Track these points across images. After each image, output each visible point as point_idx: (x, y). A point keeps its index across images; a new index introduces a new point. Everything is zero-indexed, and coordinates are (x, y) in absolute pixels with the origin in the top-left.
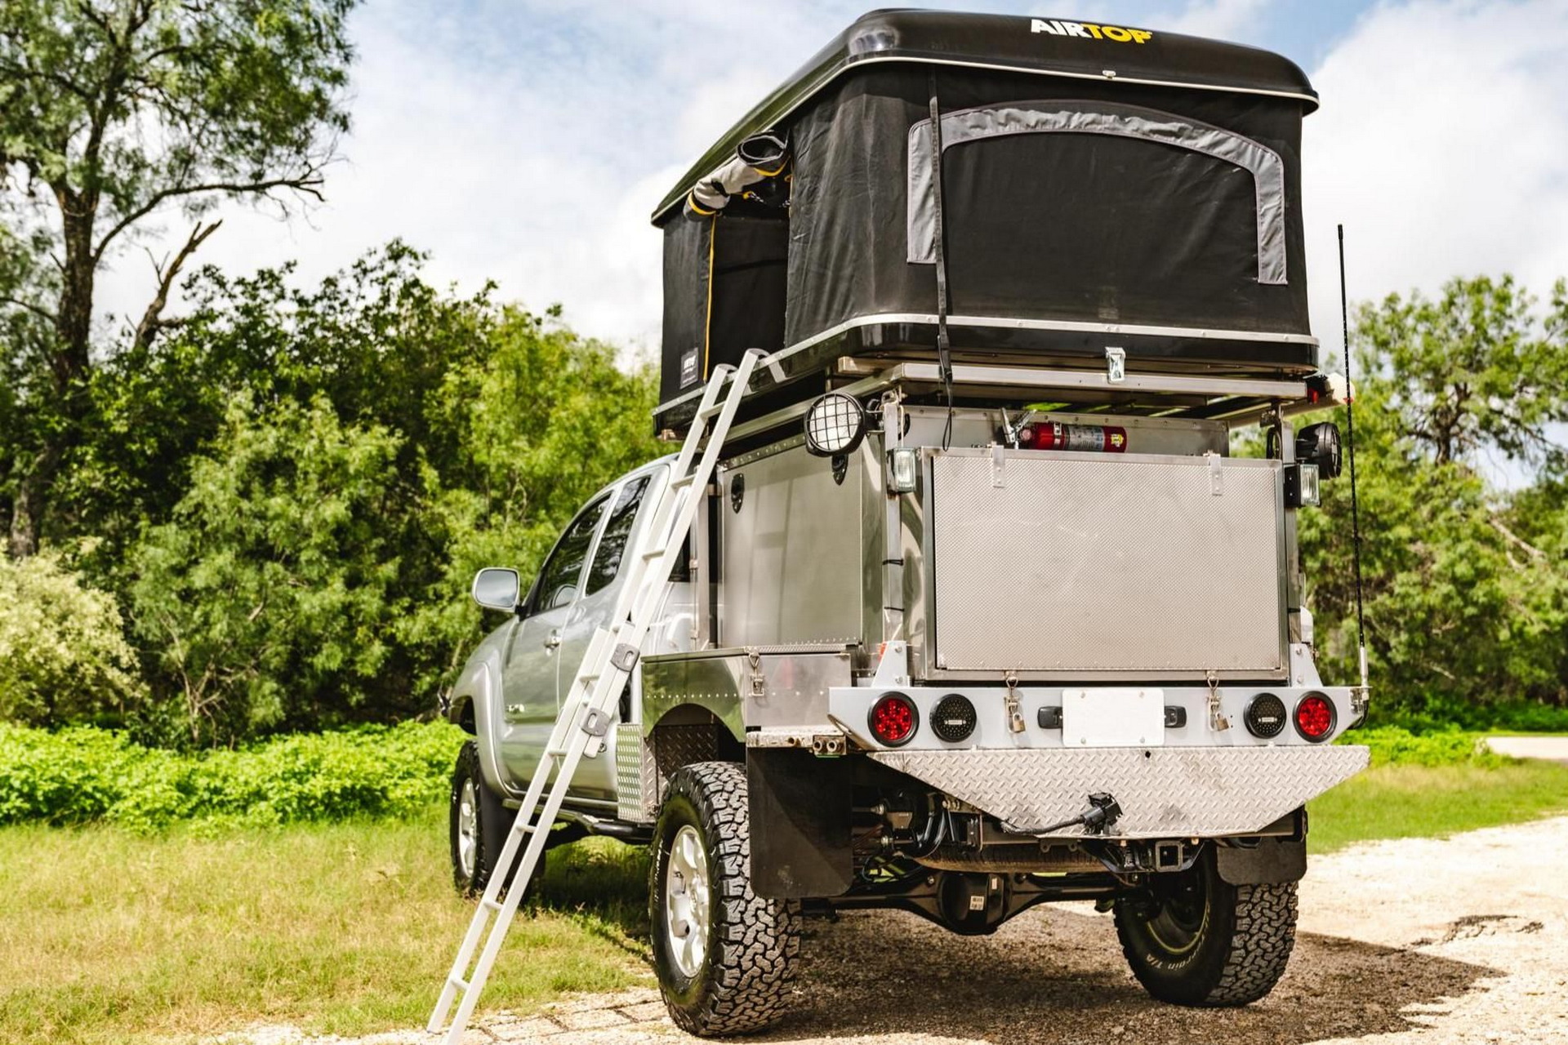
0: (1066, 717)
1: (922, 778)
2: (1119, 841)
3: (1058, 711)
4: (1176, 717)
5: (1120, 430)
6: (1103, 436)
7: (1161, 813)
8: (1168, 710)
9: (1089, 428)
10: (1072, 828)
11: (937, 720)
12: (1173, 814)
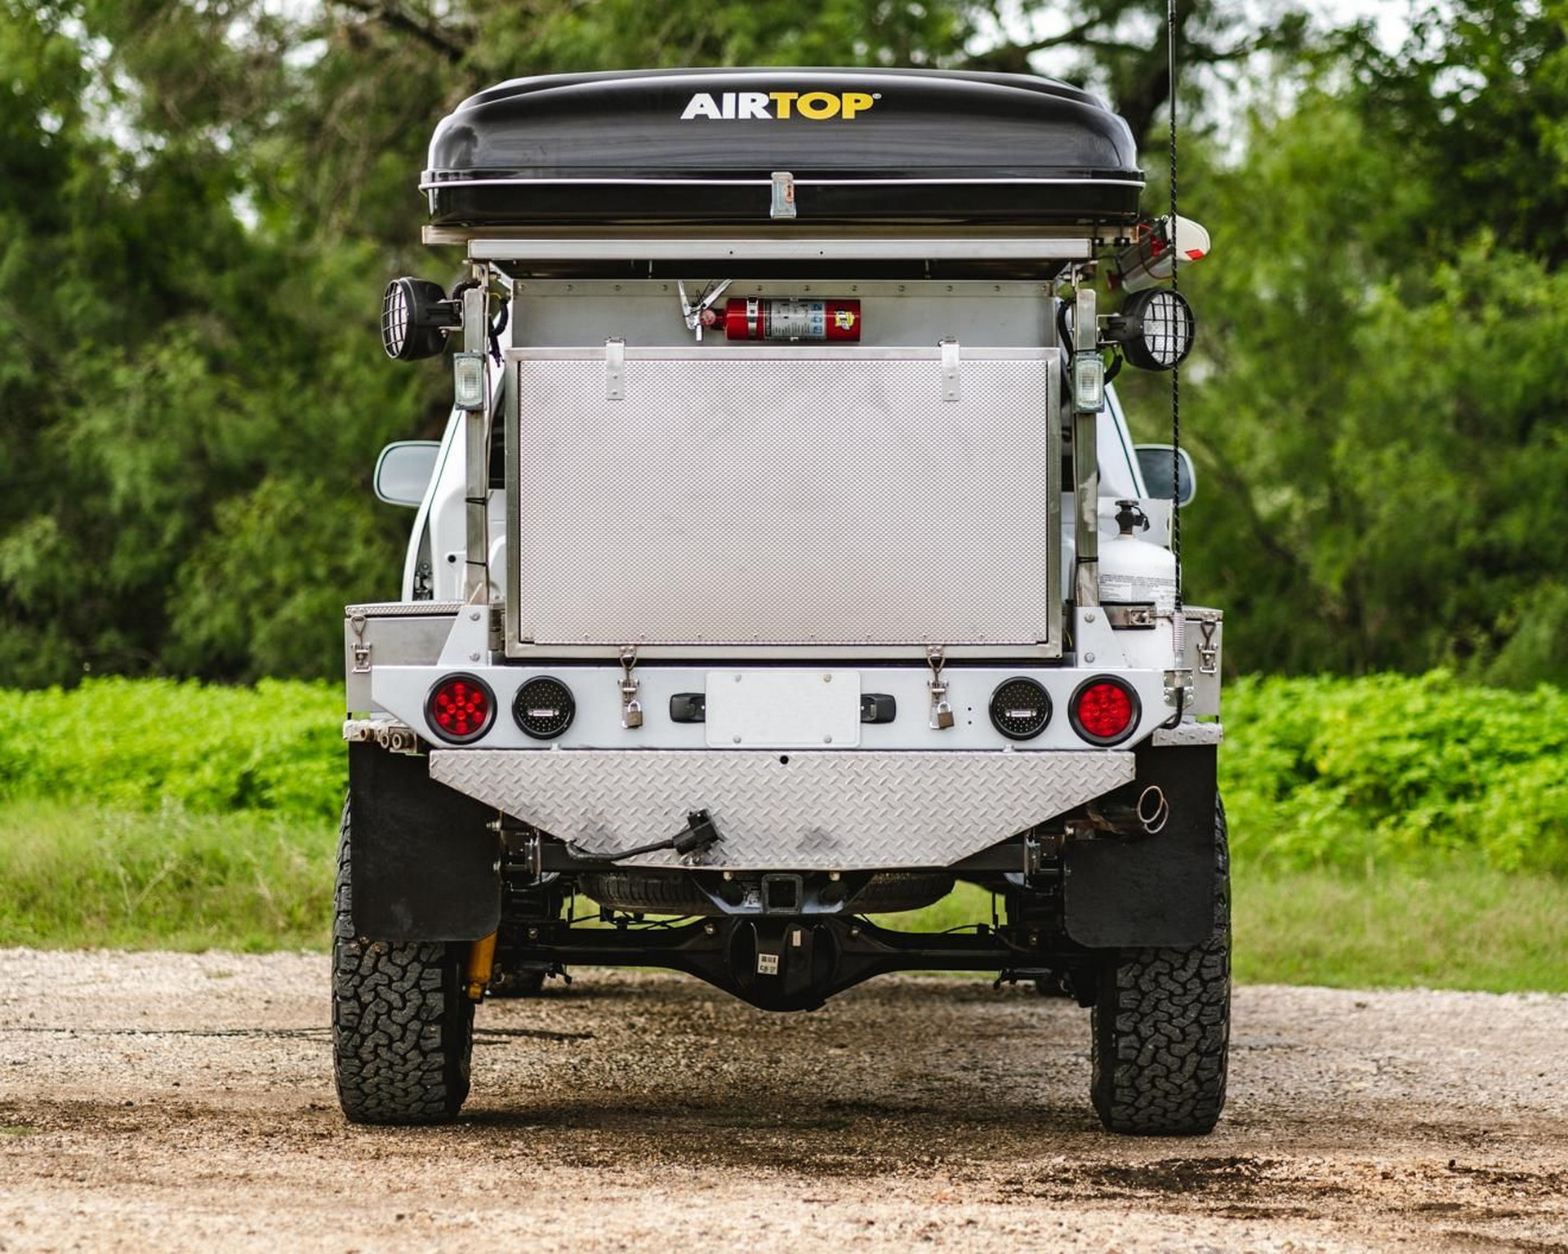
0: (709, 707)
1: (453, 785)
2: (721, 872)
3: (698, 700)
4: (879, 710)
5: (853, 305)
6: (822, 315)
7: (800, 837)
8: (866, 700)
9: (806, 302)
10: (651, 855)
11: (520, 710)
12: (817, 839)
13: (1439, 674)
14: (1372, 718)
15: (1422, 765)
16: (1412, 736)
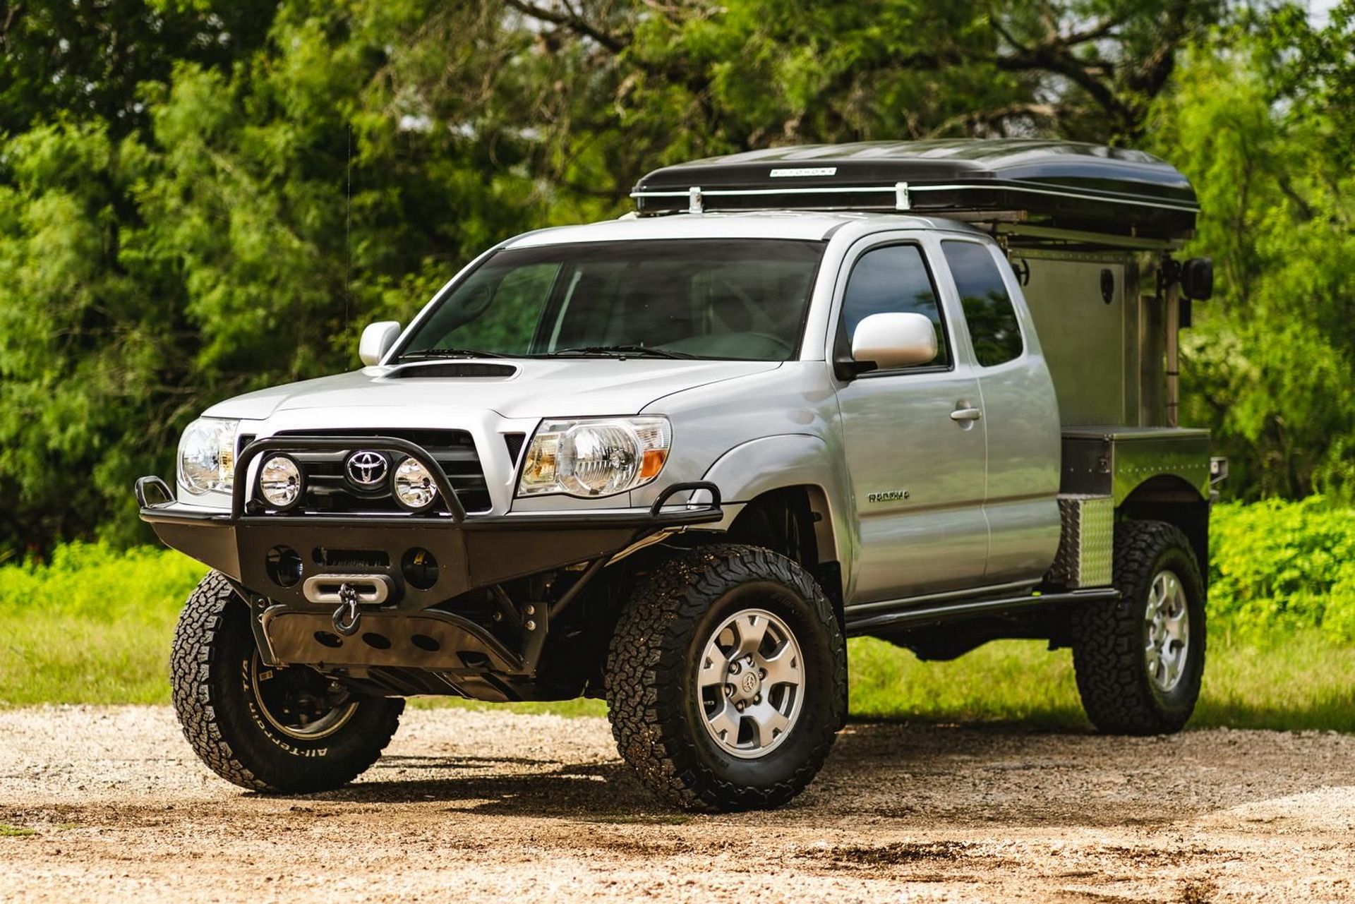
13: (1316, 499)
14: (1260, 532)
15: (1295, 567)
16: (1289, 545)
